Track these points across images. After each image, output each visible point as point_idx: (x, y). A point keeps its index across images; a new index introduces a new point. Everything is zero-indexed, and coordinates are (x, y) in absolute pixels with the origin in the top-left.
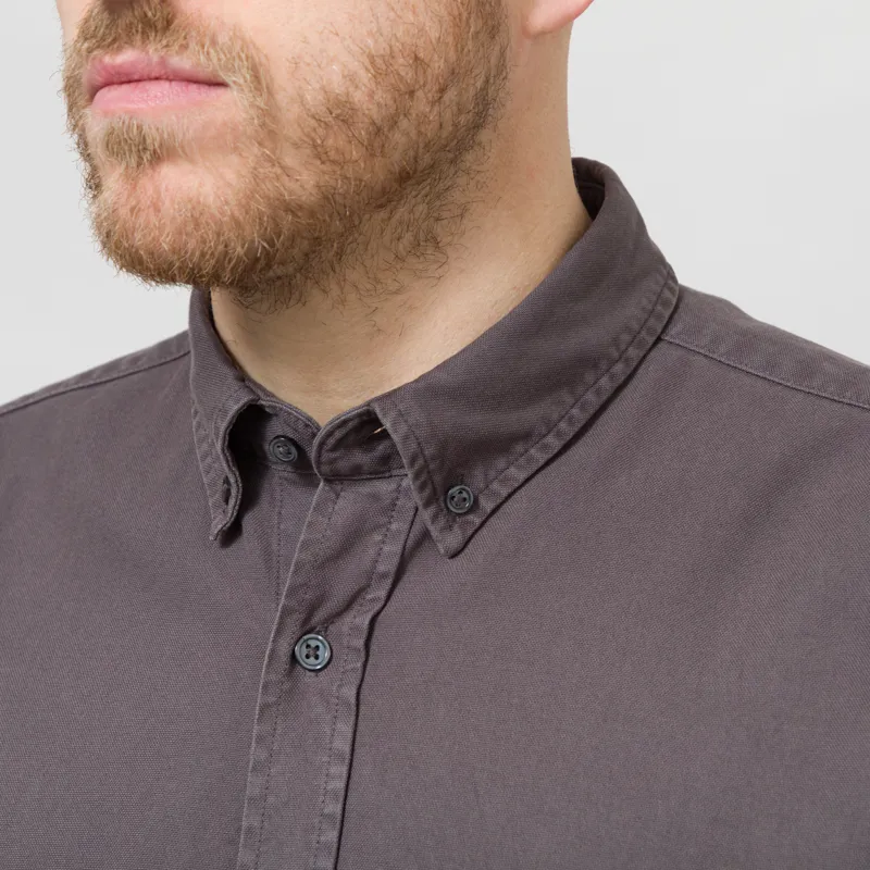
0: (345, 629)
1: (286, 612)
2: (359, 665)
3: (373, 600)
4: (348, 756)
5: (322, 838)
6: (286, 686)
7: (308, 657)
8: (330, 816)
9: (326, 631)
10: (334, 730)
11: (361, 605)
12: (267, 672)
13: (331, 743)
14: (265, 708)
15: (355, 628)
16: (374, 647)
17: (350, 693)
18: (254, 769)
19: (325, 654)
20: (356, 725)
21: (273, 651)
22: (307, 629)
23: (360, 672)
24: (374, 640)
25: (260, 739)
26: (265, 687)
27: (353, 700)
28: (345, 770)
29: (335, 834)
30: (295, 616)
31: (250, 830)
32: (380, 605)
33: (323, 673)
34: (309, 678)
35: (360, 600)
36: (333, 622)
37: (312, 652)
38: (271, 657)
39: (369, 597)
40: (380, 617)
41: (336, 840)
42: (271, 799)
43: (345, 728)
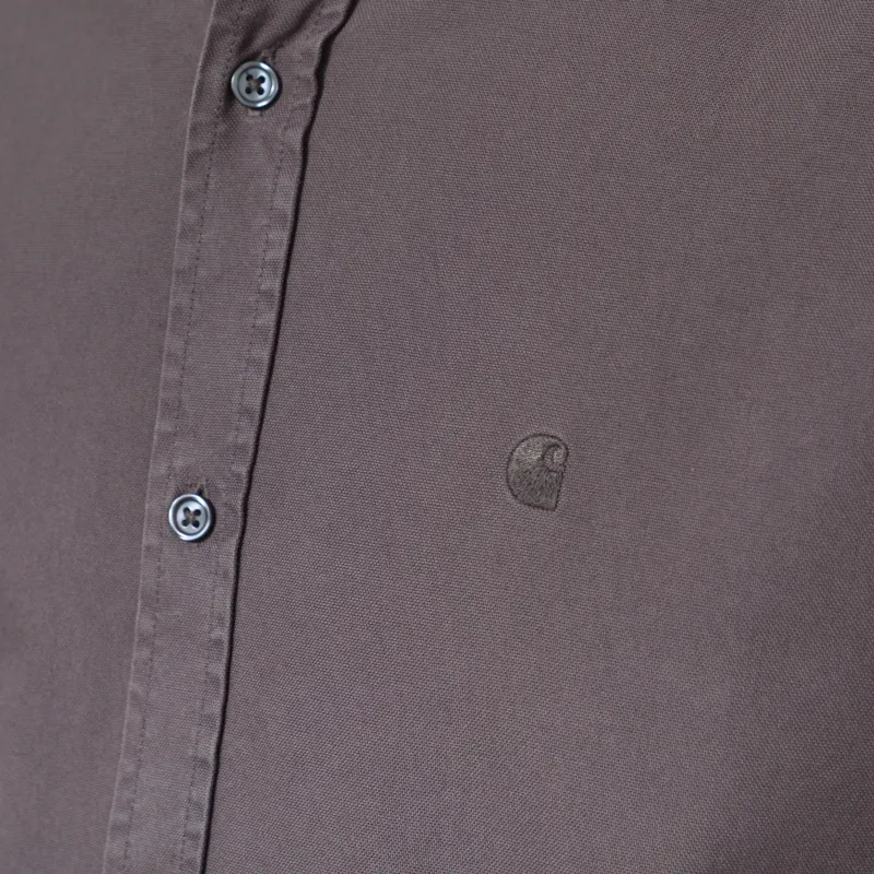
0: (296, 55)
1: (217, 34)
2: (309, 100)
3: (331, 16)
4: (290, 217)
5: (259, 322)
6: (222, 128)
7: (249, 91)
8: (268, 294)
9: (274, 57)
10: (276, 184)
11: (316, 23)
12: (195, 111)
13: (272, 201)
14: (195, 156)
15: (307, 54)
16: (328, 78)
17: (295, 137)
18: (183, 235)
19: (269, 87)
20: (302, 177)
21: (201, 83)
22: (246, 55)
23: (310, 109)
24: (330, 69)
25: (189, 196)
26: (194, 129)
27: (298, 147)
28: (285, 236)
29: (273, 316)
30: (230, 38)
31: (178, 310)
32: (337, 22)
33: (267, 112)
34: (251, 118)
35: (314, 17)
36: (281, 46)
37: (253, 84)
38: (200, 92)
39: (325, 11)
40: (338, 38)
41: (272, 324)
42: (202, 272)
43: (289, 183)
